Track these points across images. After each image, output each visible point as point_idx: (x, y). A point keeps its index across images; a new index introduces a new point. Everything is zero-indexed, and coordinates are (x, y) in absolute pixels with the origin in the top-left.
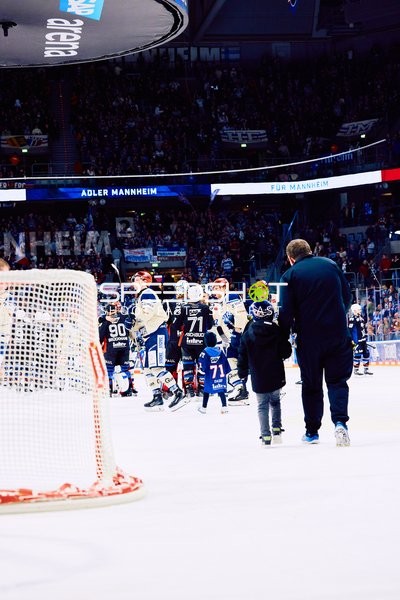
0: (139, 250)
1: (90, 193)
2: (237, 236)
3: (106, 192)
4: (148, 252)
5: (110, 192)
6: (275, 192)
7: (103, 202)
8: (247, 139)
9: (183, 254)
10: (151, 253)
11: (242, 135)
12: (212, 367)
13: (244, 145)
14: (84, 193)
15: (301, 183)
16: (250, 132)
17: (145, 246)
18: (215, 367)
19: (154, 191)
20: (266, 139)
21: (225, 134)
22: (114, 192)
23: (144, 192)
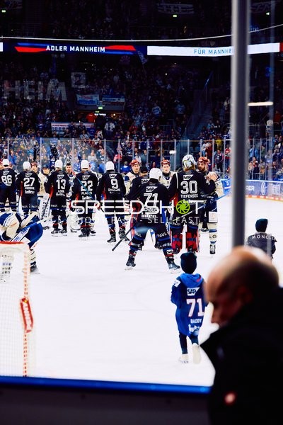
0: (89, 96)
1: (53, 48)
2: (165, 88)
3: (65, 48)
4: (96, 98)
5: (68, 49)
6: (197, 54)
7: (63, 56)
8: (178, 11)
9: (122, 100)
10: (98, 98)
11: (175, 7)
12: (189, 301)
13: (175, 16)
14: (48, 48)
15: (217, 49)
16: (180, 6)
17: (93, 93)
18: (193, 301)
19: (103, 49)
20: (193, 12)
21: (162, 6)
22: (72, 49)
23: (95, 49)
